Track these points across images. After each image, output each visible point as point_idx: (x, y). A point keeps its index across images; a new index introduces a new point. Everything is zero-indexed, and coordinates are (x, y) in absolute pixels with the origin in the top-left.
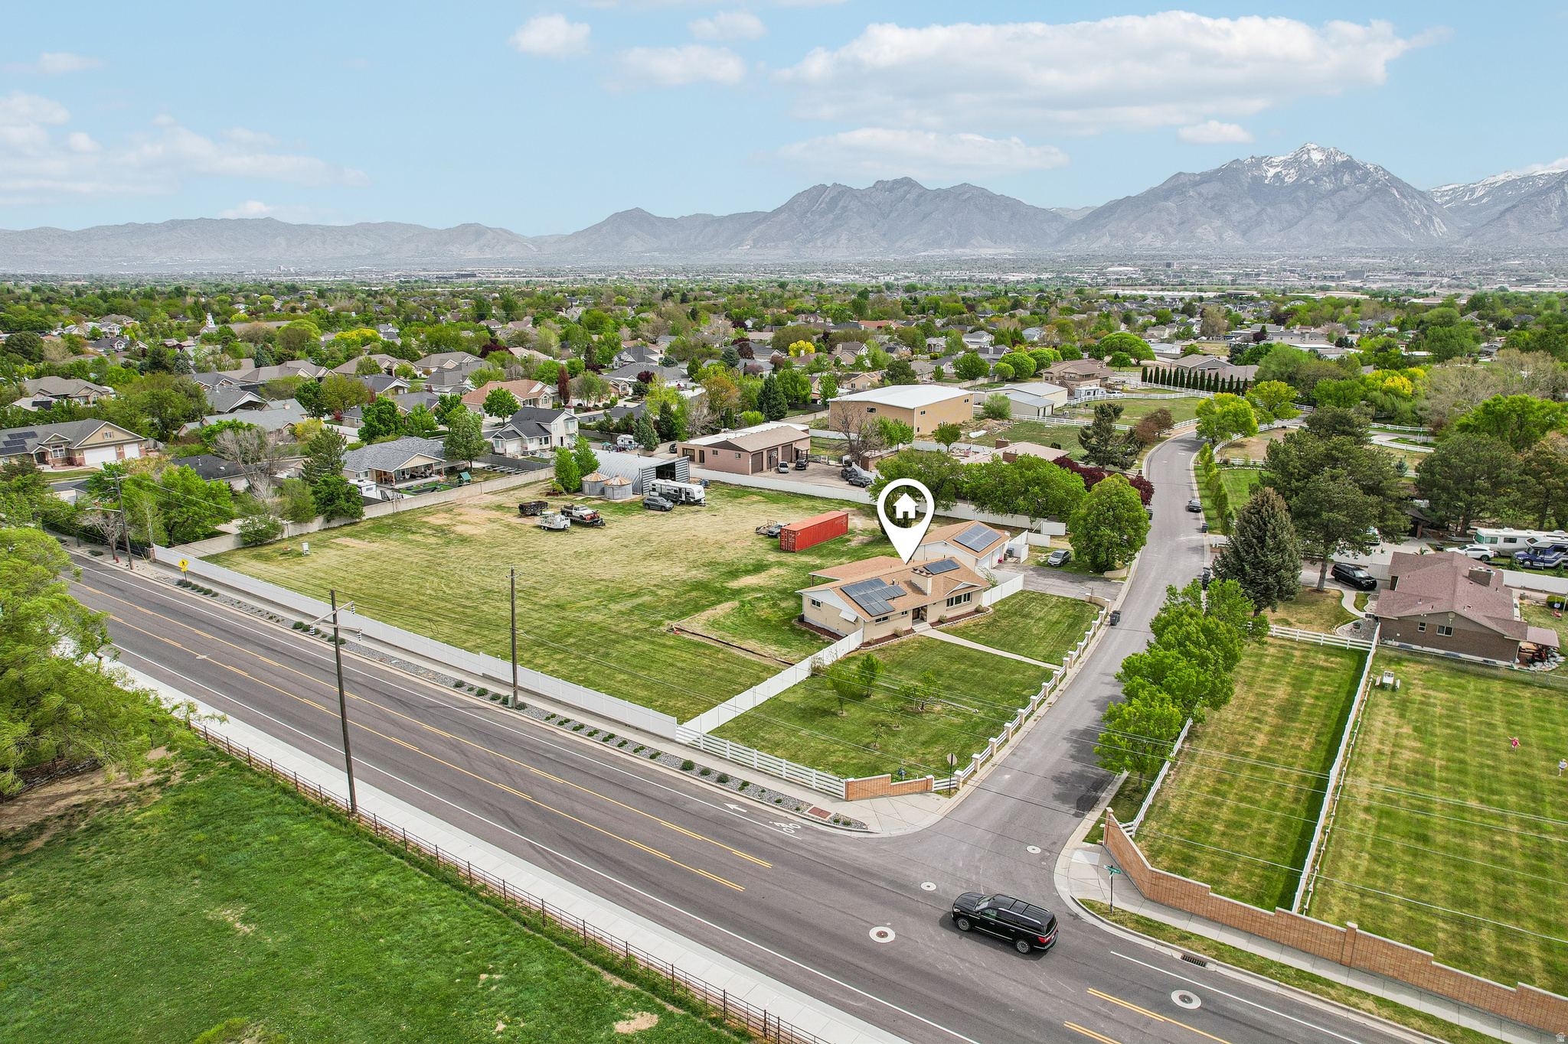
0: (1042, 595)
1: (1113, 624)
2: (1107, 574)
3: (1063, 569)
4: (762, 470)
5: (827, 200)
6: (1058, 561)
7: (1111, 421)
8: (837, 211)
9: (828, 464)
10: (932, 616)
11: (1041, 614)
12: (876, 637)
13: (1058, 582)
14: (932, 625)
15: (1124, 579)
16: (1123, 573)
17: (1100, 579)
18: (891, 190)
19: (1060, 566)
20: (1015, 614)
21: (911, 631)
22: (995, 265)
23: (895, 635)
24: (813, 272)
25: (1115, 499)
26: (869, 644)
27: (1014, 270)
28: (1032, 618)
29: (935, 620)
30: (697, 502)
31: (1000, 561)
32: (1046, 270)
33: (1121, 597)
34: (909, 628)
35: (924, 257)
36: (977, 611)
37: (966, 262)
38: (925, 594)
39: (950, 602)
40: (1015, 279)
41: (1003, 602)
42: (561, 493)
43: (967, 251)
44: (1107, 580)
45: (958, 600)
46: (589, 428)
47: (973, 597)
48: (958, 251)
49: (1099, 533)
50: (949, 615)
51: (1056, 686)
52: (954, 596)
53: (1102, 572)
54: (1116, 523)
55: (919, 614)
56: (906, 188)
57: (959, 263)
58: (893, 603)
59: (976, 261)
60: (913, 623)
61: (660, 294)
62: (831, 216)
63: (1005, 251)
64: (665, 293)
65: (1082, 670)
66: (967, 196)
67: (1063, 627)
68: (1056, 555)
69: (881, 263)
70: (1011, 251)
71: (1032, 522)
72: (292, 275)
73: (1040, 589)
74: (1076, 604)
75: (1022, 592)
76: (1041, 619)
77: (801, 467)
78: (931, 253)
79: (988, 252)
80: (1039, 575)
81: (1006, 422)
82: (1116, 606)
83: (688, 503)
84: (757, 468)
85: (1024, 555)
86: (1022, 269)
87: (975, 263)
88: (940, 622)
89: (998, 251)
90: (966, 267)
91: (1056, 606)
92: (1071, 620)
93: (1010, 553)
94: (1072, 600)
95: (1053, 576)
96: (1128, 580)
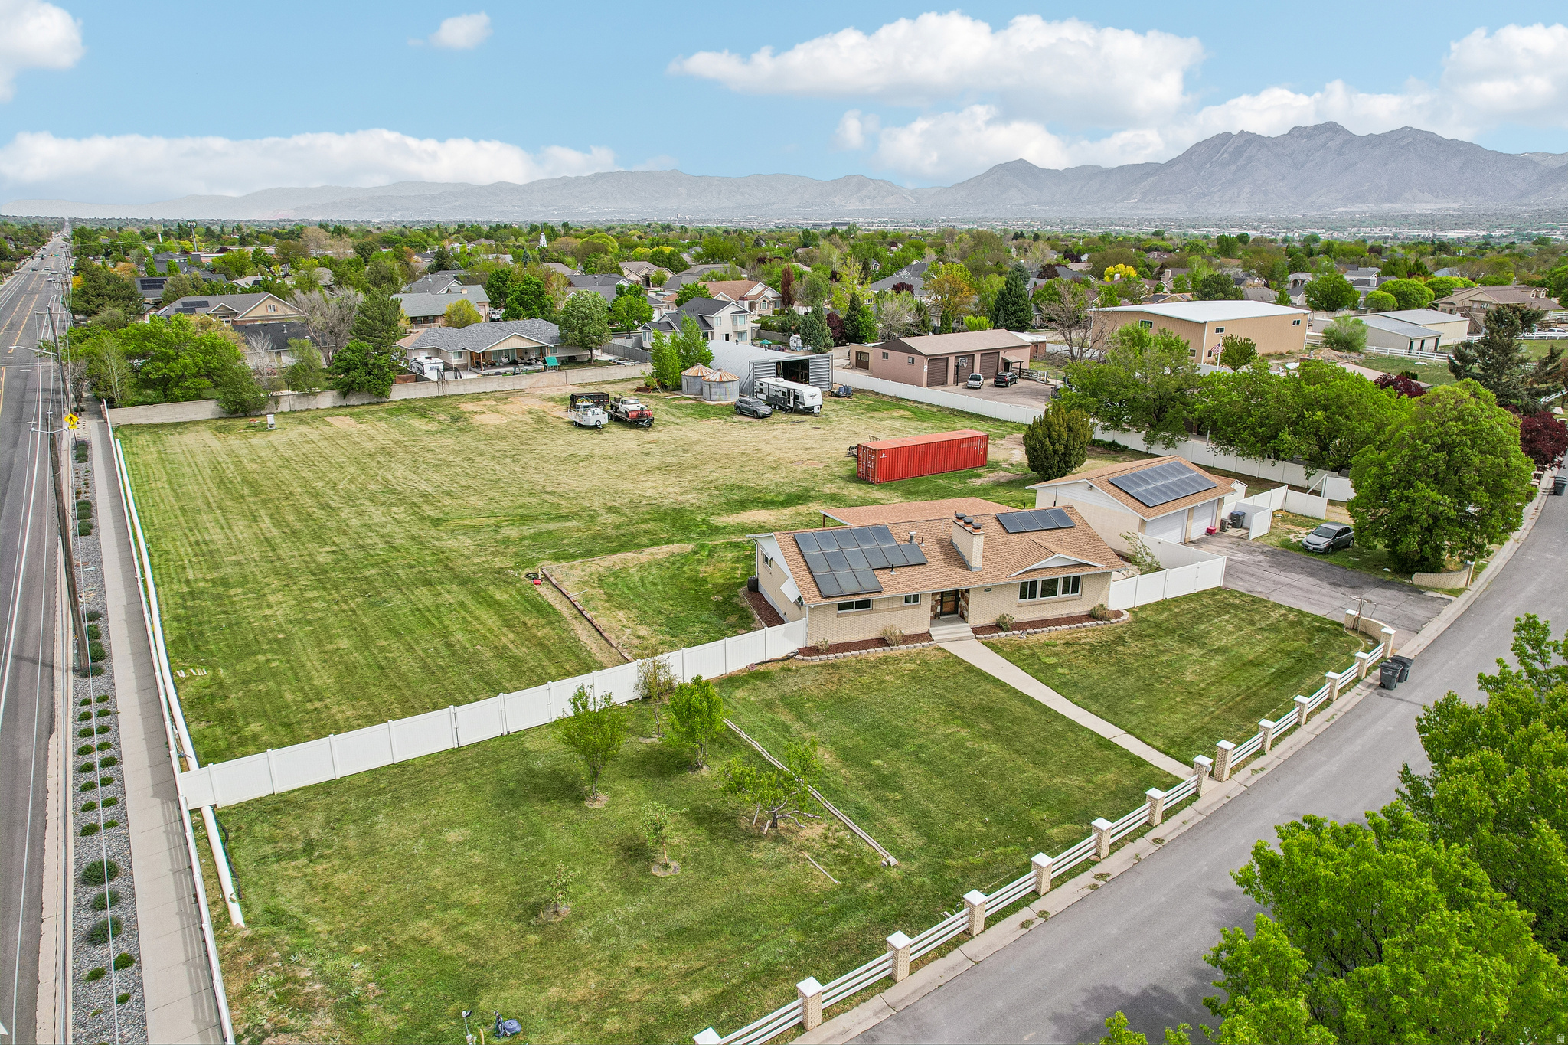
0: (1255, 601)
1: (1385, 685)
2: (1419, 579)
3: (1330, 559)
4: (945, 383)
5: (1231, 149)
6: (1323, 542)
7: (1514, 333)
8: (1242, 162)
9: (1047, 383)
10: (981, 610)
11: (1229, 641)
12: (833, 640)
13: (1304, 581)
14: (977, 631)
15: (1456, 592)
16: (1459, 580)
17: (1400, 587)
18: (1309, 137)
19: (1325, 552)
20: (1171, 632)
21: (928, 636)
22: (1431, 221)
23: (882, 642)
24: (1204, 226)
25: (1456, 427)
26: (814, 651)
27: (1456, 226)
28: (1203, 646)
29: (989, 620)
30: (809, 411)
31: (1210, 532)
32: (1501, 226)
33: (1433, 629)
34: (923, 629)
35: (1341, 213)
36: (1092, 616)
37: (1393, 218)
38: (968, 568)
39: (1027, 590)
40: (1456, 236)
41: (1163, 605)
42: (654, 389)
43: (1397, 206)
44: (1418, 590)
45: (1050, 588)
46: (772, 329)
47: (1085, 587)
48: (1386, 207)
49: (1410, 493)
50: (1020, 617)
51: (1149, 825)
52: (1039, 578)
53: (1410, 573)
54: (1450, 479)
55: (951, 605)
56: (1328, 134)
57: (1384, 220)
58: (884, 577)
59: (1406, 217)
60: (932, 625)
61: (1012, 234)
62: (1234, 168)
63: (1448, 206)
64: (1016, 234)
65: (1248, 791)
66: (1406, 141)
67: (1266, 673)
68: (1325, 534)
69: (1287, 220)
70: (1456, 206)
71: (1308, 475)
72: (686, 221)
73: (1259, 590)
74: (1320, 630)
75: (1213, 593)
76: (1222, 650)
77: (1001, 383)
78: (1351, 208)
79: (1425, 206)
80: (1274, 564)
81: (1354, 355)
82: (1409, 649)
83: (795, 411)
84: (937, 379)
85: (1259, 526)
86: (1470, 225)
87: (1405, 220)
88: (999, 627)
89: (1439, 206)
90: (1392, 223)
91: (1274, 628)
92: (1289, 662)
93: (1236, 520)
94: (1316, 618)
95: (1301, 570)
96: (1464, 597)
